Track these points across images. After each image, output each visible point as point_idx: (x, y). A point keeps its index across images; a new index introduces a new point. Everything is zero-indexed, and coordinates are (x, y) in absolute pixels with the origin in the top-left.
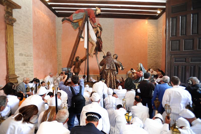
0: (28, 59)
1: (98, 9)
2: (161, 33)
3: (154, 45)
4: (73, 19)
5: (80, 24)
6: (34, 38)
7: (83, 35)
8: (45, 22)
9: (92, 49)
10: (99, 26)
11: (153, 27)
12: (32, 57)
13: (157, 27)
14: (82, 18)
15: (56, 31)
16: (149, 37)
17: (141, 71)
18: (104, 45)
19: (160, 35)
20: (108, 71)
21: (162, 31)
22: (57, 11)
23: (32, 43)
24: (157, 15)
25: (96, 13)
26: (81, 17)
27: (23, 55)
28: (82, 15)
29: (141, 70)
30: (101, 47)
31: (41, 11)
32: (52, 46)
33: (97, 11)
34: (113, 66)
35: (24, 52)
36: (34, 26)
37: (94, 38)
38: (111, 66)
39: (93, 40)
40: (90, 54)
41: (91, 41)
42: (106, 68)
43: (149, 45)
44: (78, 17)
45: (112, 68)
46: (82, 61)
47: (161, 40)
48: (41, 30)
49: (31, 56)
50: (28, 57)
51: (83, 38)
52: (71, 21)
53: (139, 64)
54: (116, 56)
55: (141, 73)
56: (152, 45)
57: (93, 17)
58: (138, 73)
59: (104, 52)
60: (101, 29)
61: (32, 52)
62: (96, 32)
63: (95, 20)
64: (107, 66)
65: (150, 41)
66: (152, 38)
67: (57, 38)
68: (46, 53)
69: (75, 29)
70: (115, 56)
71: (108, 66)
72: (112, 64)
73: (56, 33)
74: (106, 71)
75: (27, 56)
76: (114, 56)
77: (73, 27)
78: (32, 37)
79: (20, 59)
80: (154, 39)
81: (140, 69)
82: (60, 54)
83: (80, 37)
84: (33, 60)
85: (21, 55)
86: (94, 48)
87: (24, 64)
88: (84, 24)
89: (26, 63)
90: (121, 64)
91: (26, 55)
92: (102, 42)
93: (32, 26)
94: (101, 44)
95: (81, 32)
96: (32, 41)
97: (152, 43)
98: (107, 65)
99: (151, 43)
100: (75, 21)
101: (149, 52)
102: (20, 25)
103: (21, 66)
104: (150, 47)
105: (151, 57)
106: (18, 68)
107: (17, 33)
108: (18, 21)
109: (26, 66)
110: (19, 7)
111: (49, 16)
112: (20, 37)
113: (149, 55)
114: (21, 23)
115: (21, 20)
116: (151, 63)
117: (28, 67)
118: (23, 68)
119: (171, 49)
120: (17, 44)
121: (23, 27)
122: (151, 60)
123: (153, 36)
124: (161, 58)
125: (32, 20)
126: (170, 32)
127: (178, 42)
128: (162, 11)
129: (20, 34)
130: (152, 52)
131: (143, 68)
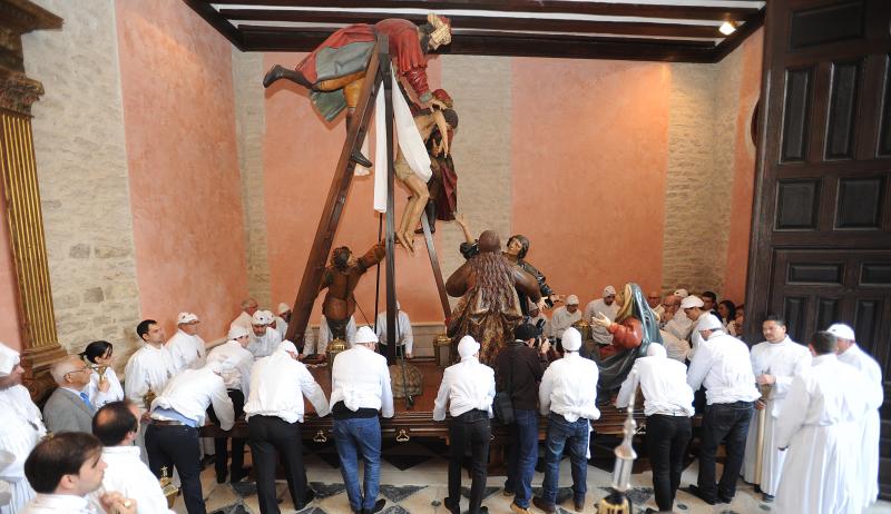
0: (112, 267)
1: (441, 23)
2: (731, 128)
3: (696, 184)
4: (320, 76)
5: (354, 98)
6: (133, 165)
7: (365, 151)
8: (181, 82)
9: (411, 214)
11: (696, 102)
12: (129, 258)
13: (715, 101)
14: (359, 70)
15: (237, 122)
16: (673, 147)
17: (634, 323)
18: (462, 188)
19: (726, 141)
20: (485, 321)
21: (734, 123)
22: (235, 23)
23: (128, 189)
24: (718, 41)
25: (431, 42)
26: (355, 66)
27: (88, 253)
28: (360, 56)
29: (636, 314)
30: (451, 201)
31: (161, 26)
32: (222, 195)
34: (508, 299)
35: (95, 239)
36: (131, 106)
37: (419, 162)
38: (501, 298)
39: (414, 173)
40: (400, 235)
41: (403, 177)
42: (475, 308)
43: (673, 188)
44: (342, 66)
45: (503, 309)
46: (363, 266)
47: (729, 162)
48: (163, 123)
49: (124, 255)
50: (110, 260)
51: (368, 164)
52: (309, 86)
53: (628, 286)
54: (520, 245)
55: (635, 333)
56: (686, 187)
57: (416, 65)
58: (623, 329)
59: (466, 228)
60: (452, 119)
61: (130, 235)
63: (425, 80)
64: (480, 301)
65: (679, 169)
66: (690, 151)
67: (240, 156)
68: (192, 233)
69: (331, 120)
70: (517, 244)
71: (485, 300)
72: (503, 286)
73: (238, 129)
74: (475, 321)
75: (108, 255)
76: (513, 245)
77: (319, 110)
78: (125, 163)
79: (74, 271)
80: (699, 156)
81: (629, 313)
84: (134, 269)
85: (79, 252)
86: (420, 206)
87: (98, 295)
88: (374, 96)
89: (103, 289)
90: (544, 279)
91: (104, 251)
92: (455, 177)
93: (122, 110)
94: (453, 186)
95: (358, 132)
96: (127, 182)
97: (686, 178)
98: (480, 293)
99: (685, 174)
100: (328, 85)
101: (671, 216)
102: (63, 109)
103: (83, 305)
104: (675, 194)
105: (680, 243)
106: (69, 315)
107: (50, 150)
108: (50, 92)
109: (106, 302)
110: (54, 22)
111: (199, 47)
112: (67, 168)
113: (671, 234)
114: (68, 96)
115: (65, 83)
116: (675, 270)
117: (114, 307)
118: (91, 313)
119: (778, 222)
120: (57, 204)
121: (77, 117)
122: (679, 254)
123: (692, 142)
124: (726, 246)
125: (119, 80)
126: (777, 139)
127: (811, 187)
128: (741, 23)
129: (65, 151)
130: (684, 219)
131: (645, 308)
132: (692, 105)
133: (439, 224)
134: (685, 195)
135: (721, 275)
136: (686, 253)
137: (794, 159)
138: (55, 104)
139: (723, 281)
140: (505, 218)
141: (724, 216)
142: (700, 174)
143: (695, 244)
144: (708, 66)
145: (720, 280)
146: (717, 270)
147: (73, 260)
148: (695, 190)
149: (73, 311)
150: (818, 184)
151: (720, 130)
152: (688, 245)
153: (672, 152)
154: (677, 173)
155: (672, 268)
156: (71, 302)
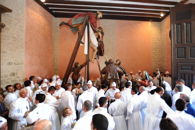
0: (18, 67)
1: (100, 13)
2: (165, 36)
3: (158, 47)
4: (72, 24)
5: (80, 29)
6: (26, 43)
7: (82, 40)
8: (40, 24)
9: (93, 54)
10: (100, 31)
11: (157, 30)
12: (23, 65)
13: (161, 30)
14: (81, 23)
15: (53, 33)
16: (152, 39)
17: (146, 80)
18: (105, 48)
19: (164, 38)
20: (110, 80)
21: (165, 34)
22: (54, 12)
23: (24, 48)
24: (161, 18)
25: (98, 17)
26: (80, 22)
27: (12, 64)
28: (82, 20)
29: (146, 78)
30: (103, 51)
31: (36, 12)
32: (48, 49)
33: (98, 16)
34: (116, 75)
35: (14, 60)
36: (27, 30)
38: (114, 75)
39: (94, 45)
40: (90, 60)
41: (91, 46)
42: (108, 78)
43: (153, 48)
44: (77, 22)
45: (115, 77)
46: (82, 67)
47: (165, 43)
48: (35, 33)
49: (22, 64)
50: (18, 66)
51: (83, 43)
52: (70, 26)
53: (144, 72)
54: (119, 62)
56: (156, 48)
57: (94, 22)
58: (143, 82)
59: (106, 58)
61: (24, 59)
62: (97, 37)
63: (96, 25)
65: (154, 44)
66: (156, 40)
67: (53, 40)
68: (40, 59)
69: (75, 33)
70: (118, 62)
71: (110, 75)
72: (115, 72)
73: (53, 35)
74: (108, 80)
75: (17, 64)
76: (117, 62)
77: (72, 31)
78: (24, 42)
79: (8, 68)
80: (158, 41)
81: (145, 78)
82: (56, 58)
83: (79, 42)
84: (24, 68)
85: (10, 64)
86: (95, 53)
87: (13, 74)
88: (85, 28)
89: (15, 73)
90: (125, 70)
91: (16, 63)
92: (104, 46)
93: (25, 30)
94: (103, 48)
95: (81, 36)
96: (24, 47)
97: (156, 46)
98: (109, 74)
99: (156, 45)
100: (74, 26)
101: (153, 55)
102: (10, 30)
103: (9, 77)
104: (154, 50)
105: (156, 61)
106: (5, 80)
107: (5, 39)
108: (7, 26)
109: (15, 76)
110: (10, 11)
111: (45, 17)
112: (9, 44)
113: (153, 59)
114: (11, 27)
115: (11, 24)
116: (155, 67)
117: (18, 77)
118: (11, 79)
119: (177, 57)
120: (5, 52)
121: (13, 32)
122: (156, 63)
123: (157, 38)
124: (166, 62)
125: (25, 24)
126: (175, 39)
127: (184, 49)
128: (165, 14)
129: (9, 40)
130: (156, 55)
131: (148, 77)
132: (156, 30)
133: (100, 57)
134: (156, 50)
135: (165, 68)
136: (157, 63)
137: (179, 43)
138: (8, 29)
139: (166, 69)
140: (115, 55)
141: (165, 55)
142: (159, 45)
143: (159, 61)
144: (159, 22)
145: (165, 69)
146: (164, 67)
147: (8, 66)
148: (158, 49)
149: (6, 79)
150: (185, 48)
151: (163, 36)
152: (157, 61)
153: (152, 40)
154: (154, 45)
155: (154, 66)
156: (6, 76)
